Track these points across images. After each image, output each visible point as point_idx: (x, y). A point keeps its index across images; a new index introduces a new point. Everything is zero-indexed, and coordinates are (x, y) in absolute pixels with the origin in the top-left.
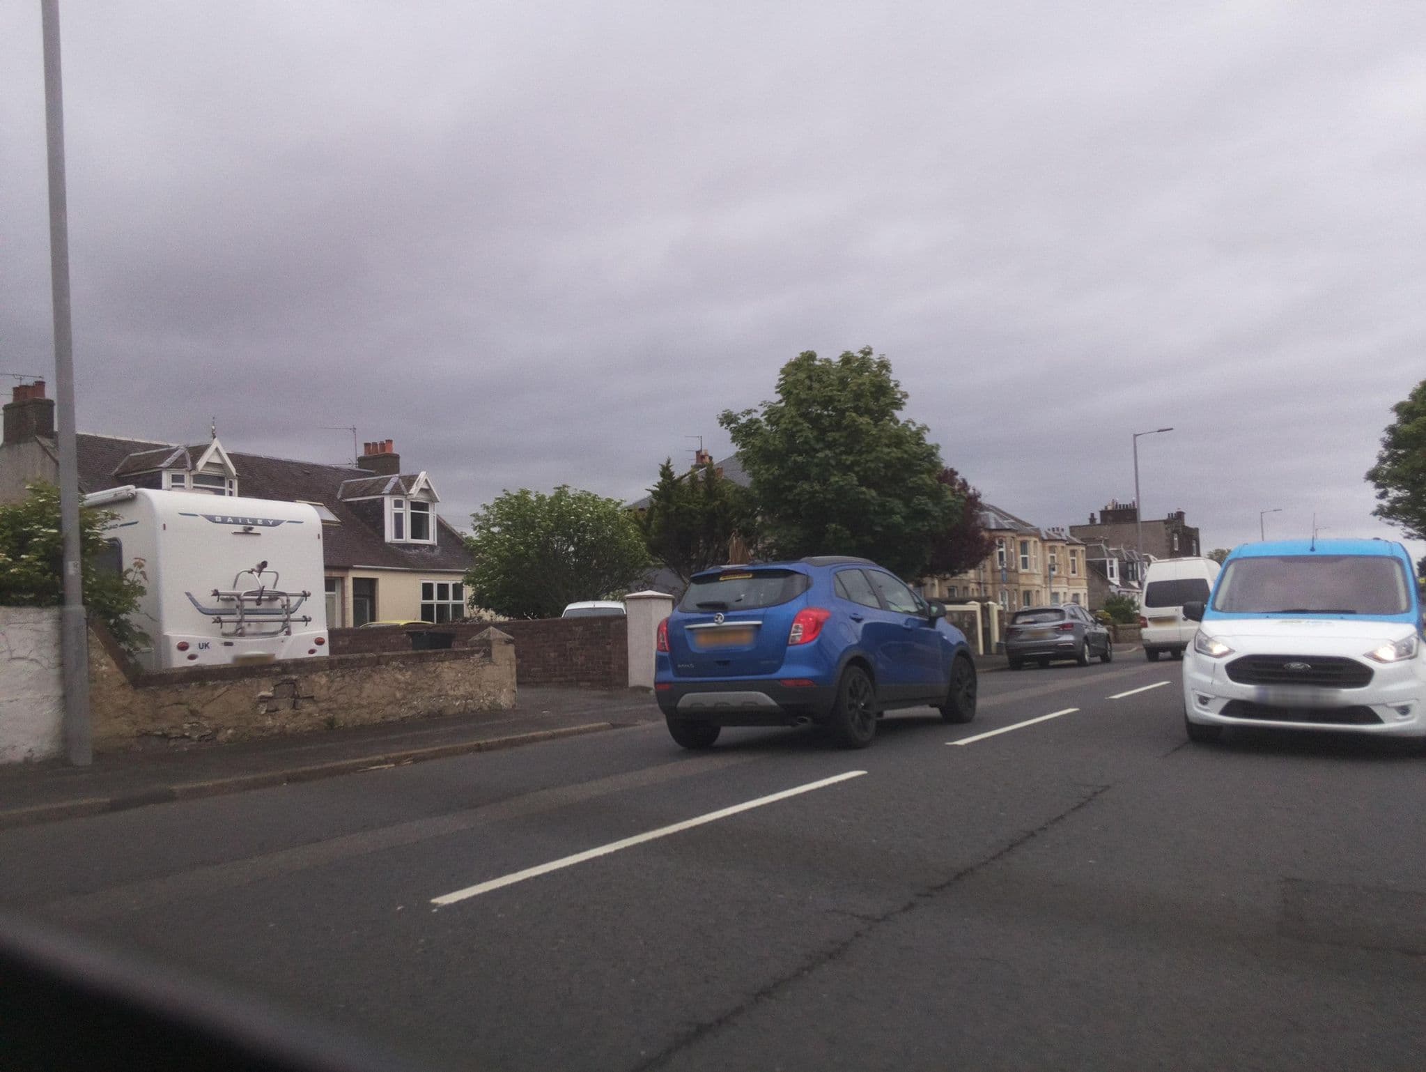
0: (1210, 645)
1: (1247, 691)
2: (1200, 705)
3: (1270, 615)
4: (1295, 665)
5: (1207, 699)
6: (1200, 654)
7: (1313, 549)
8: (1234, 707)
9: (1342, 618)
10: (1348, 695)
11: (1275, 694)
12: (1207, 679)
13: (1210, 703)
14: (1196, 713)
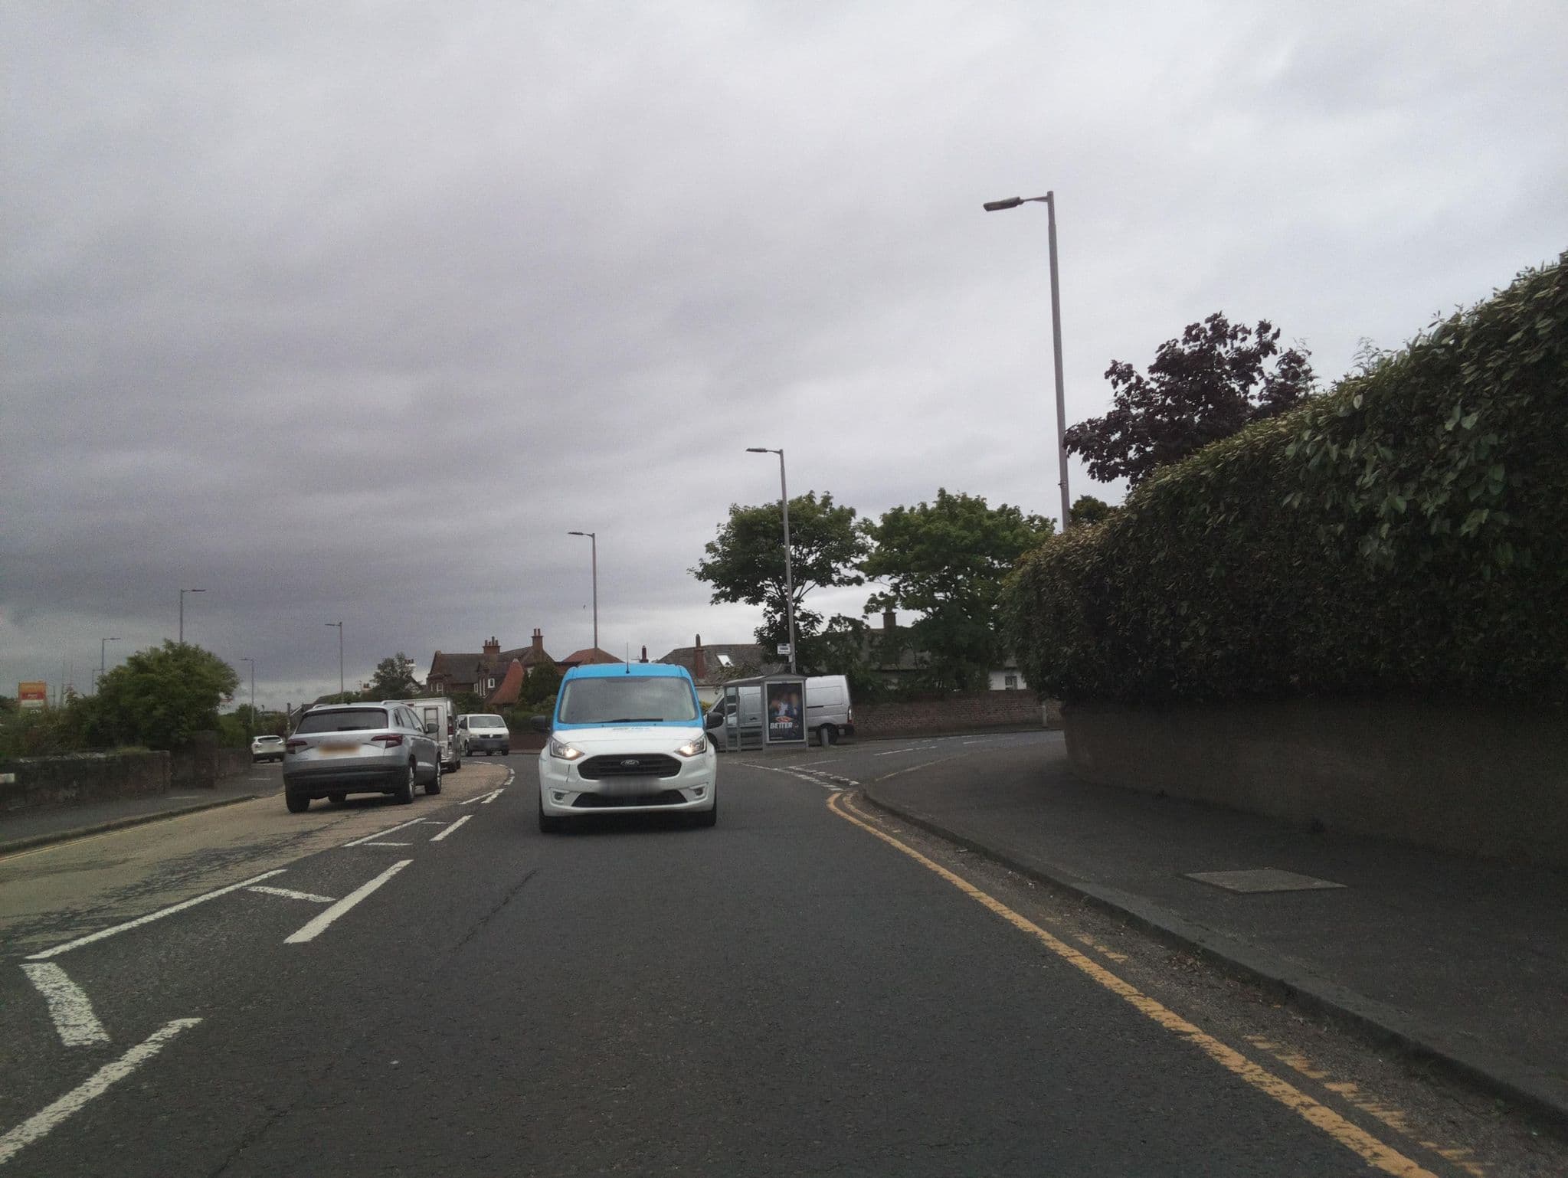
0: (561, 751)
1: (593, 785)
2: (555, 800)
3: (604, 724)
4: (629, 762)
7: (628, 672)
8: (584, 799)
9: (655, 725)
10: (666, 782)
12: (563, 778)
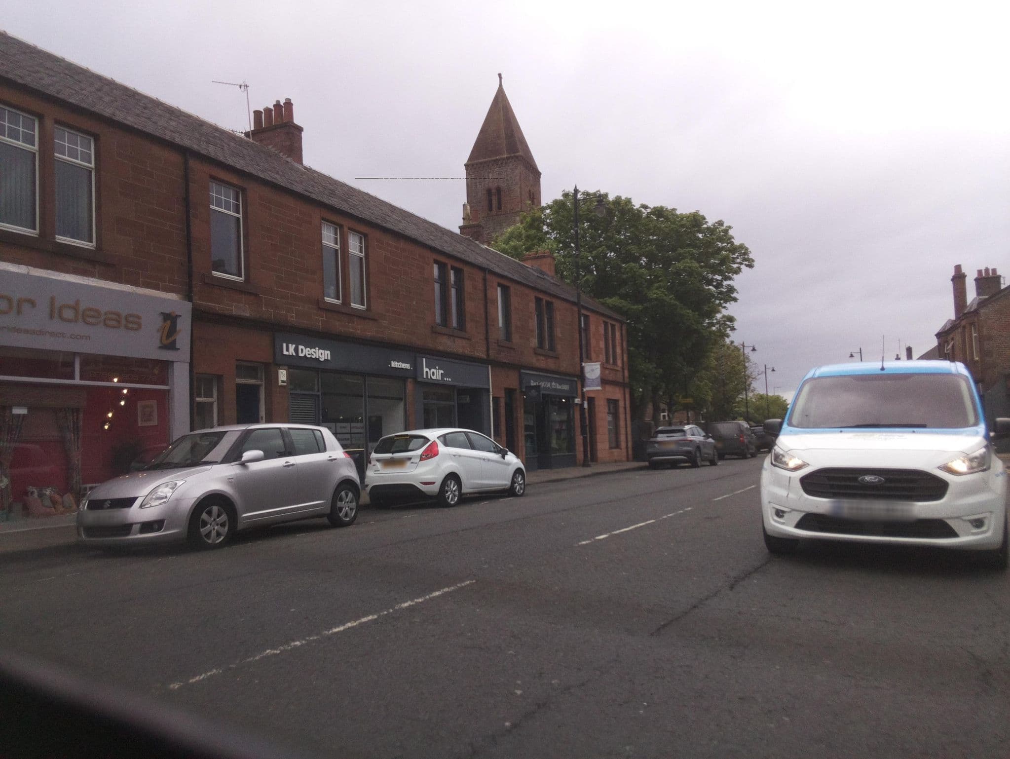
5: (783, 512)
6: (776, 468)
11: (849, 507)
13: (786, 515)
14: (772, 525)
